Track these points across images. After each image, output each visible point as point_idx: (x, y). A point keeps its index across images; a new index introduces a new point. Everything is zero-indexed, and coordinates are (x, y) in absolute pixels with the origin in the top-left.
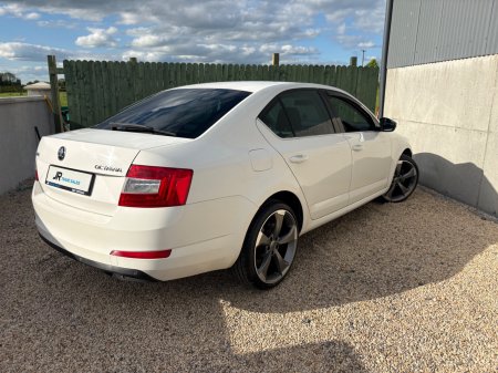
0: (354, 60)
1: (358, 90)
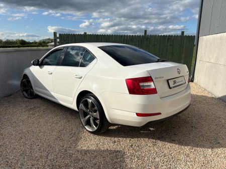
0: (183, 33)
1: (184, 47)
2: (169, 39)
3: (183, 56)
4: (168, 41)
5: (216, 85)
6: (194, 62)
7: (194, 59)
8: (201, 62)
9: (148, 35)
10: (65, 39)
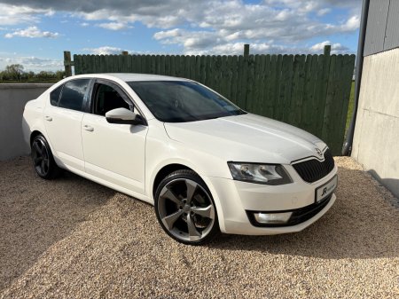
0: (328, 49)
1: (330, 79)
2: (296, 62)
3: (328, 99)
4: (295, 66)
5: (395, 169)
6: (353, 113)
7: (351, 106)
8: (367, 113)
9: (252, 55)
10: (85, 65)
